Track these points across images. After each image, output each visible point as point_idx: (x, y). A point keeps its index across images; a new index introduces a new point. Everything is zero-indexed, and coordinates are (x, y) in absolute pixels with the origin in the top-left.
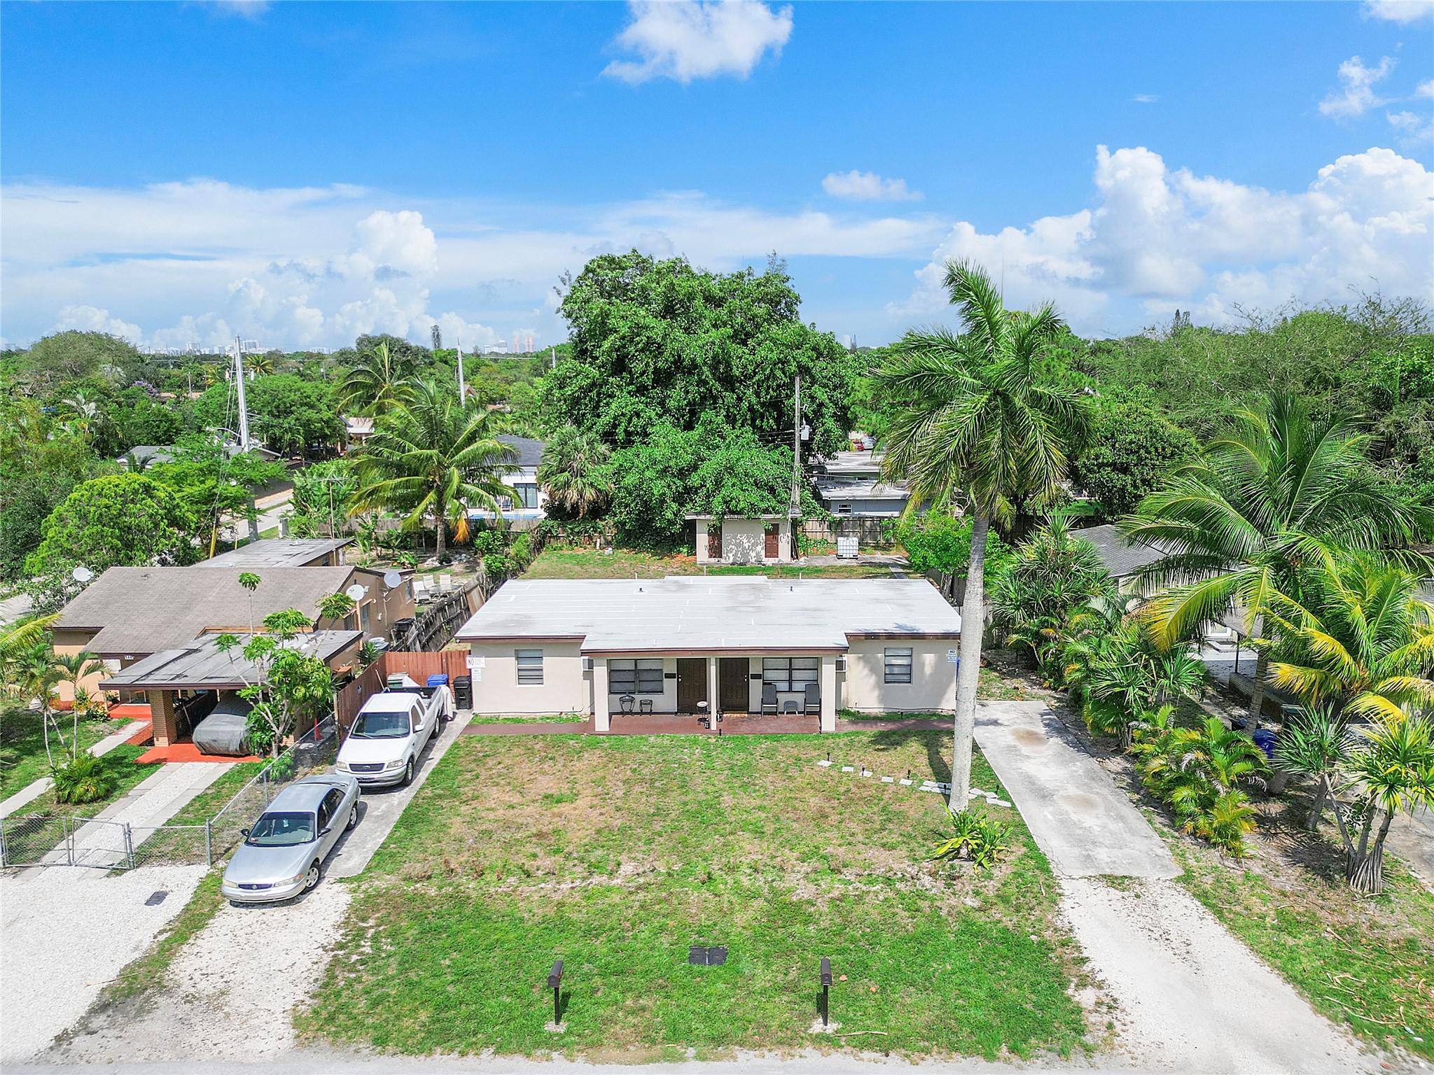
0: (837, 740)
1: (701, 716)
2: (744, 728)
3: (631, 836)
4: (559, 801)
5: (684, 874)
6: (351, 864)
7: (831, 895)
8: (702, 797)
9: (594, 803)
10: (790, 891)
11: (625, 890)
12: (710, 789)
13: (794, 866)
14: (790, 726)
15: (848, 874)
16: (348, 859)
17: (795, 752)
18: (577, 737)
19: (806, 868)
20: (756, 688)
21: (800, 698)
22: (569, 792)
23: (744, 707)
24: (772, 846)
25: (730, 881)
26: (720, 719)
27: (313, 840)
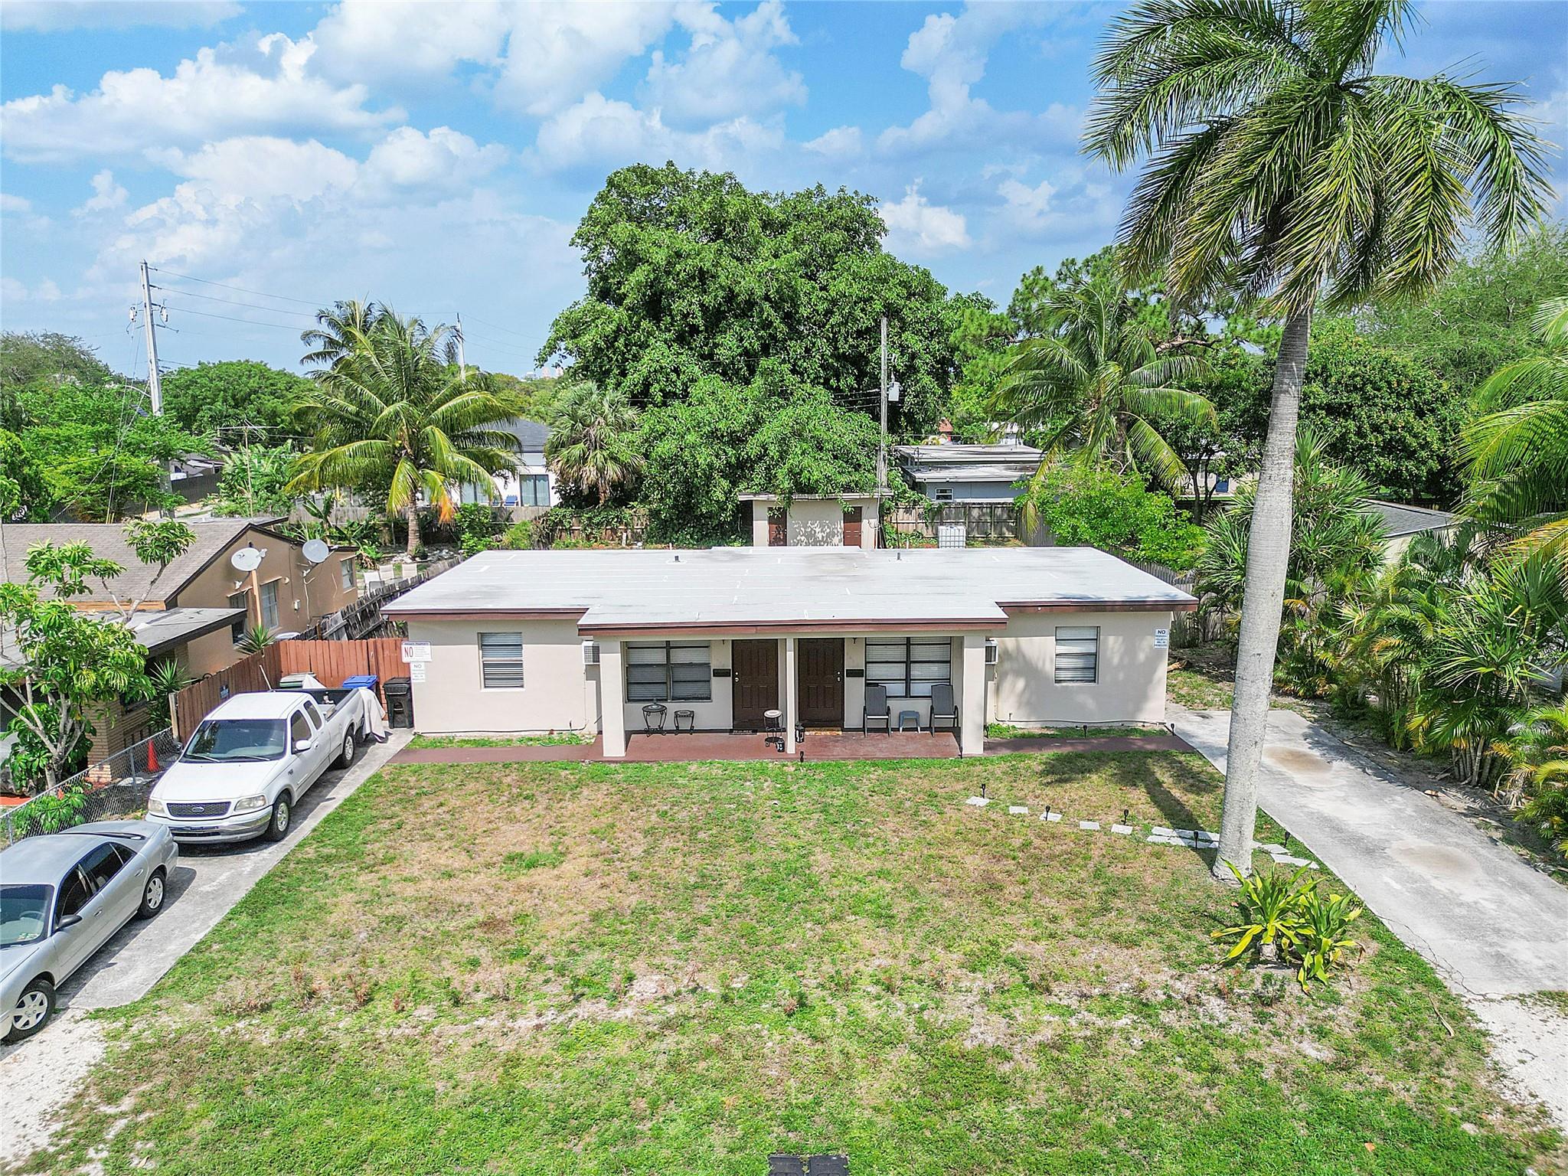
0: (990, 767)
1: (771, 735)
2: (838, 750)
3: (654, 925)
4: (532, 865)
5: (755, 996)
6: (126, 982)
7: (1038, 1038)
8: (778, 856)
9: (592, 867)
10: (959, 1029)
11: (641, 1030)
12: (792, 843)
13: (958, 979)
14: (910, 748)
15: (1063, 994)
16: (124, 972)
17: (925, 784)
18: (574, 765)
19: (978, 982)
20: (854, 692)
21: (922, 707)
22: (551, 851)
23: (836, 721)
24: (912, 942)
25: (842, 1011)
26: (800, 739)
27: (43, 937)
